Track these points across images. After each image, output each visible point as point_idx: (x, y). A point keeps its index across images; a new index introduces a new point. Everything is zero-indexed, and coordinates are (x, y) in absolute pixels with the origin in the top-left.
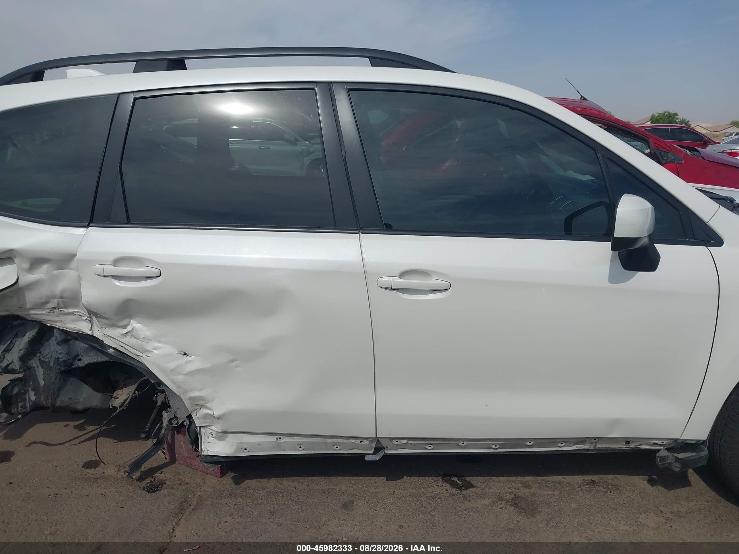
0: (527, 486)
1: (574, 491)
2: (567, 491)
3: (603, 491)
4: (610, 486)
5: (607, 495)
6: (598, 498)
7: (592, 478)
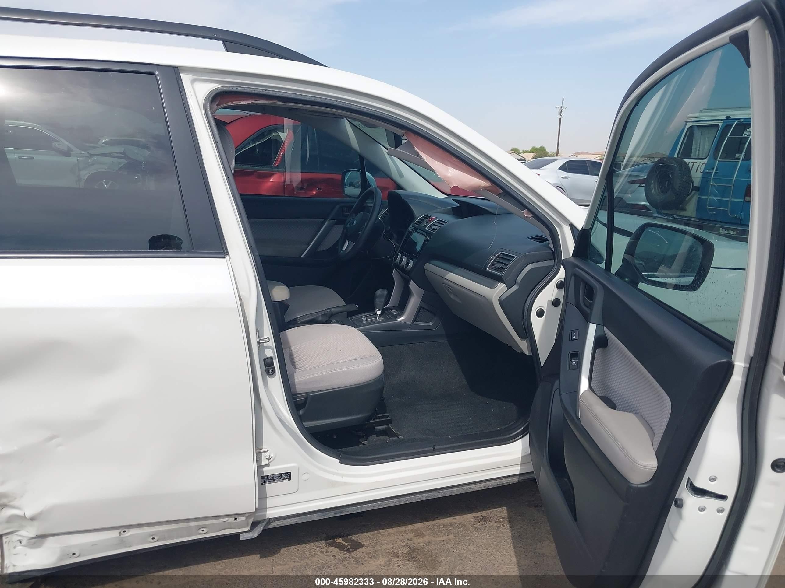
0: (419, 534)
1: (468, 532)
2: (461, 533)
3: (496, 527)
4: (501, 520)
5: (501, 530)
6: (493, 534)
7: (482, 514)
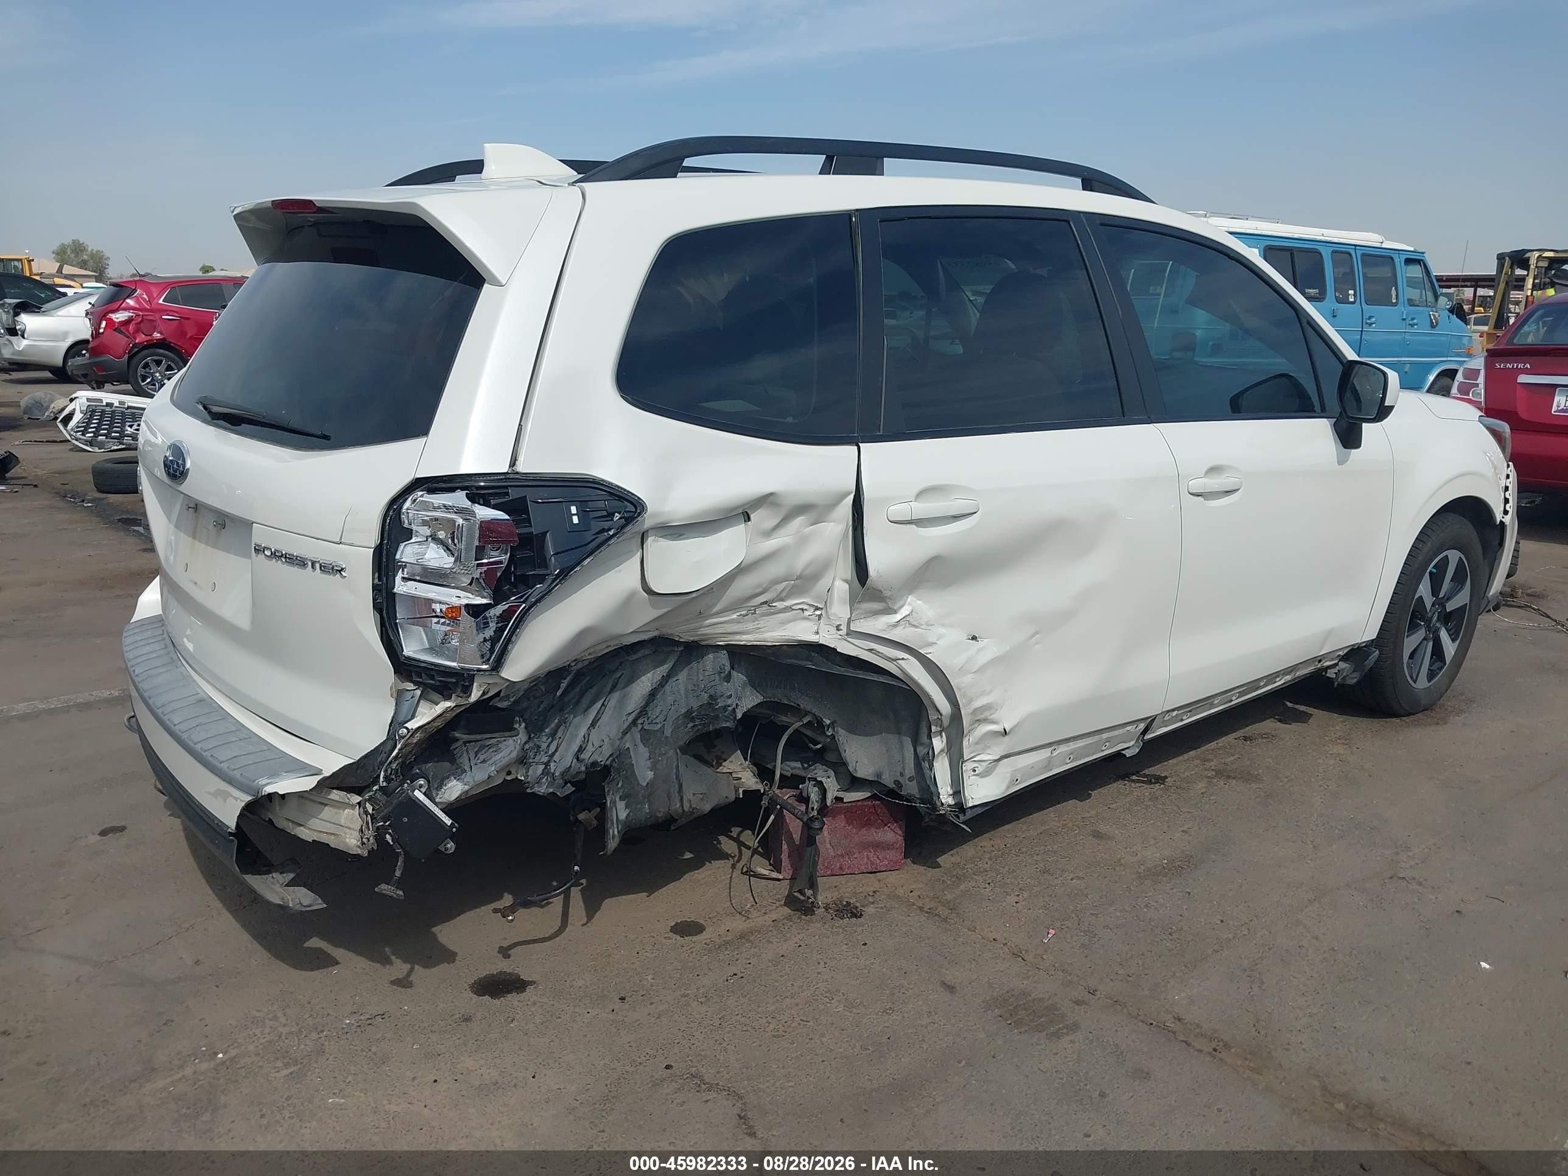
3: (1268, 742)
4: (1264, 736)
5: (1276, 744)
6: (1274, 748)
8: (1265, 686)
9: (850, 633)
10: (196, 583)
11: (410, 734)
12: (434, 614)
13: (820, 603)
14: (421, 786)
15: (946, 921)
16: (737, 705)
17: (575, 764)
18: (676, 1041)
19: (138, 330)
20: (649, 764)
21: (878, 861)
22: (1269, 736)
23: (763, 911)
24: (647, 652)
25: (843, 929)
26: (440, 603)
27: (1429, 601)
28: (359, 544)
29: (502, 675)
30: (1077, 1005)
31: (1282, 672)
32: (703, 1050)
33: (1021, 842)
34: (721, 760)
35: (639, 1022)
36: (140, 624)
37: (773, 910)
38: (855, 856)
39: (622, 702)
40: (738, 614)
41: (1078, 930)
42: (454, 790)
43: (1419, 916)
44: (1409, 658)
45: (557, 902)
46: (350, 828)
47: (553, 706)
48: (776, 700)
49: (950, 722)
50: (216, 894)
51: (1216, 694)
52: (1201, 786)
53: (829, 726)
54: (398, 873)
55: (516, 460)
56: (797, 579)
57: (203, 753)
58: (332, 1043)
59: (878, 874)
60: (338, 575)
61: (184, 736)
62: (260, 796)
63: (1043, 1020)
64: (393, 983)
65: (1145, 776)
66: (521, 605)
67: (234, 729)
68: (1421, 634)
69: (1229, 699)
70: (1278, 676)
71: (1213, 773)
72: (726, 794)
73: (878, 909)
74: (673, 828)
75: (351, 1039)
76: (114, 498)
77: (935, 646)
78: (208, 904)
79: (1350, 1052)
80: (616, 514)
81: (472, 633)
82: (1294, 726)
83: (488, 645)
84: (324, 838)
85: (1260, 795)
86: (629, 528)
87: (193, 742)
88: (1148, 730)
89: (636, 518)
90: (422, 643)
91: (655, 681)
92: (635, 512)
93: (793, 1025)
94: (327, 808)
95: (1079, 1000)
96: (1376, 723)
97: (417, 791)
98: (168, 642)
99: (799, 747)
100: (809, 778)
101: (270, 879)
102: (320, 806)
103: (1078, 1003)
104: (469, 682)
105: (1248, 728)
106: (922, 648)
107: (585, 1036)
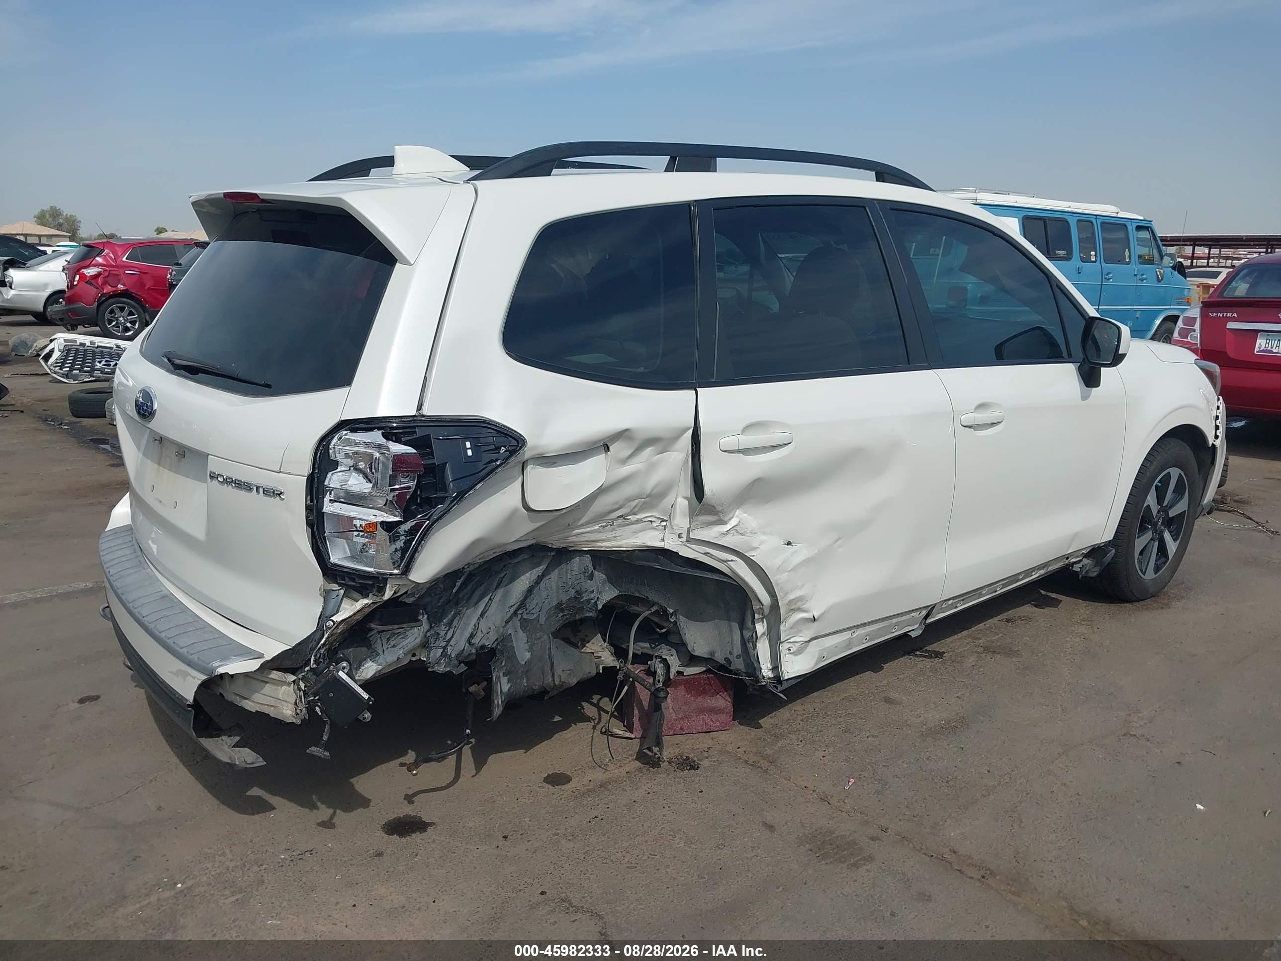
4: (1023, 618)
8: (1023, 579)
9: (689, 540)
10: (160, 501)
11: (335, 625)
12: (355, 529)
13: (665, 516)
14: (344, 668)
15: (767, 772)
16: (598, 598)
17: (468, 648)
18: (549, 872)
19: (105, 283)
20: (526, 646)
21: (712, 723)
22: (1027, 619)
23: (618, 765)
24: (526, 556)
25: (684, 780)
26: (360, 519)
27: (1155, 509)
28: (294, 473)
29: (410, 578)
30: (873, 840)
31: (1037, 568)
32: (570, 879)
33: (827, 706)
34: (584, 642)
35: (518, 856)
36: (113, 532)
37: (626, 764)
38: (693, 719)
39: (506, 596)
40: (599, 525)
41: (873, 780)
42: (370, 669)
43: (1147, 766)
44: (1139, 555)
45: (452, 759)
46: (286, 701)
47: (450, 601)
48: (629, 593)
49: (770, 611)
50: (174, 752)
51: (984, 586)
52: (972, 660)
53: (672, 614)
54: (325, 738)
55: (422, 405)
56: (646, 497)
57: (167, 641)
58: (270, 874)
59: (711, 733)
60: (278, 498)
61: (151, 626)
62: (213, 675)
63: (844, 853)
64: (319, 824)
65: (926, 651)
66: (425, 522)
67: (192, 621)
68: (1148, 535)
69: (994, 590)
70: (1034, 571)
71: (982, 649)
72: (589, 670)
73: (712, 763)
74: (546, 698)
75: (285, 871)
76: (86, 421)
77: (758, 550)
78: (168, 760)
79: (1092, 878)
80: (502, 448)
81: (386, 544)
82: (1047, 610)
83: (399, 554)
84: (265, 710)
85: (1019, 667)
86: (512, 459)
87: (158, 631)
88: (929, 616)
89: (519, 450)
90: (345, 552)
91: (532, 579)
92: (518, 446)
93: (643, 858)
94: (267, 685)
95: (873, 837)
96: (1113, 607)
97: (341, 671)
98: (137, 547)
99: (648, 631)
100: (656, 656)
101: (220, 741)
102: (263, 684)
103: (873, 839)
104: (383, 584)
105: (1009, 612)
106: (748, 551)
107: (475, 868)
